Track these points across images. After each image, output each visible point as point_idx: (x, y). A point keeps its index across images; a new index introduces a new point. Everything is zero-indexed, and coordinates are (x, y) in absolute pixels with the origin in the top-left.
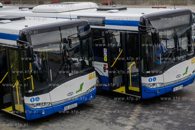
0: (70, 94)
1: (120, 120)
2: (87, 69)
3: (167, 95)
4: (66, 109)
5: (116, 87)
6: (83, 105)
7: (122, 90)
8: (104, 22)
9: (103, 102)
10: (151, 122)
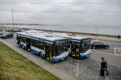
0: (63, 56)
1: (75, 63)
3: (85, 58)
4: (62, 60)
5: (73, 54)
7: (74, 55)
8: (71, 39)
9: (69, 58)
10: (83, 65)
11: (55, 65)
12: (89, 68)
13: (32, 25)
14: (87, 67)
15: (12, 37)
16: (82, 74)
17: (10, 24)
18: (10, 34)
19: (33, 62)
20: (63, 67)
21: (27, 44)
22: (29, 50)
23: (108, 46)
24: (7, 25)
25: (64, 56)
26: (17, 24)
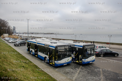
0: (65, 61)
2: (70, 56)
3: (88, 64)
4: (64, 65)
6: (68, 64)
7: (77, 62)
8: (75, 45)
10: (84, 70)
11: (57, 69)
12: (88, 73)
13: (48, 34)
14: (87, 72)
15: (25, 45)
16: (79, 78)
17: (26, 33)
18: (23, 42)
19: (36, 66)
20: (63, 71)
21: (35, 50)
22: (37, 56)
23: (118, 54)
24: (23, 34)
25: (67, 62)
26: (32, 33)
